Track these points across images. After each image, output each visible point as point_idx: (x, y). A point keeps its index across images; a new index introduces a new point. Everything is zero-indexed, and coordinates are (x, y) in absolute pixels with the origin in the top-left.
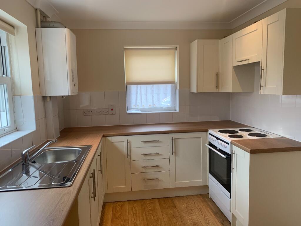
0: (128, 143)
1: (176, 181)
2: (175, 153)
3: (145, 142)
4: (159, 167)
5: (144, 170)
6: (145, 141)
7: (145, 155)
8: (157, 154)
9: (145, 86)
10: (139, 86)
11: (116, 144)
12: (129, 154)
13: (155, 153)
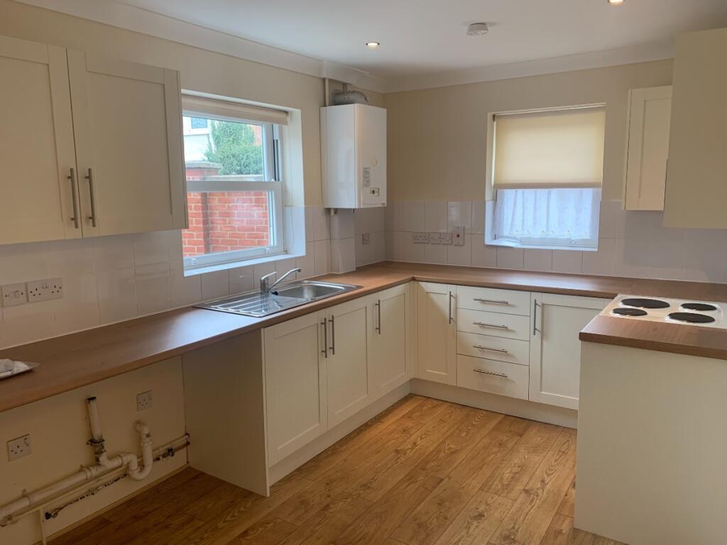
0: (452, 298)
1: (541, 391)
2: (542, 333)
3: (483, 301)
4: (508, 355)
5: (477, 353)
6: (483, 299)
7: (482, 325)
8: (503, 327)
9: (533, 191)
10: (520, 191)
11: (434, 297)
12: (452, 316)
13: (501, 325)
